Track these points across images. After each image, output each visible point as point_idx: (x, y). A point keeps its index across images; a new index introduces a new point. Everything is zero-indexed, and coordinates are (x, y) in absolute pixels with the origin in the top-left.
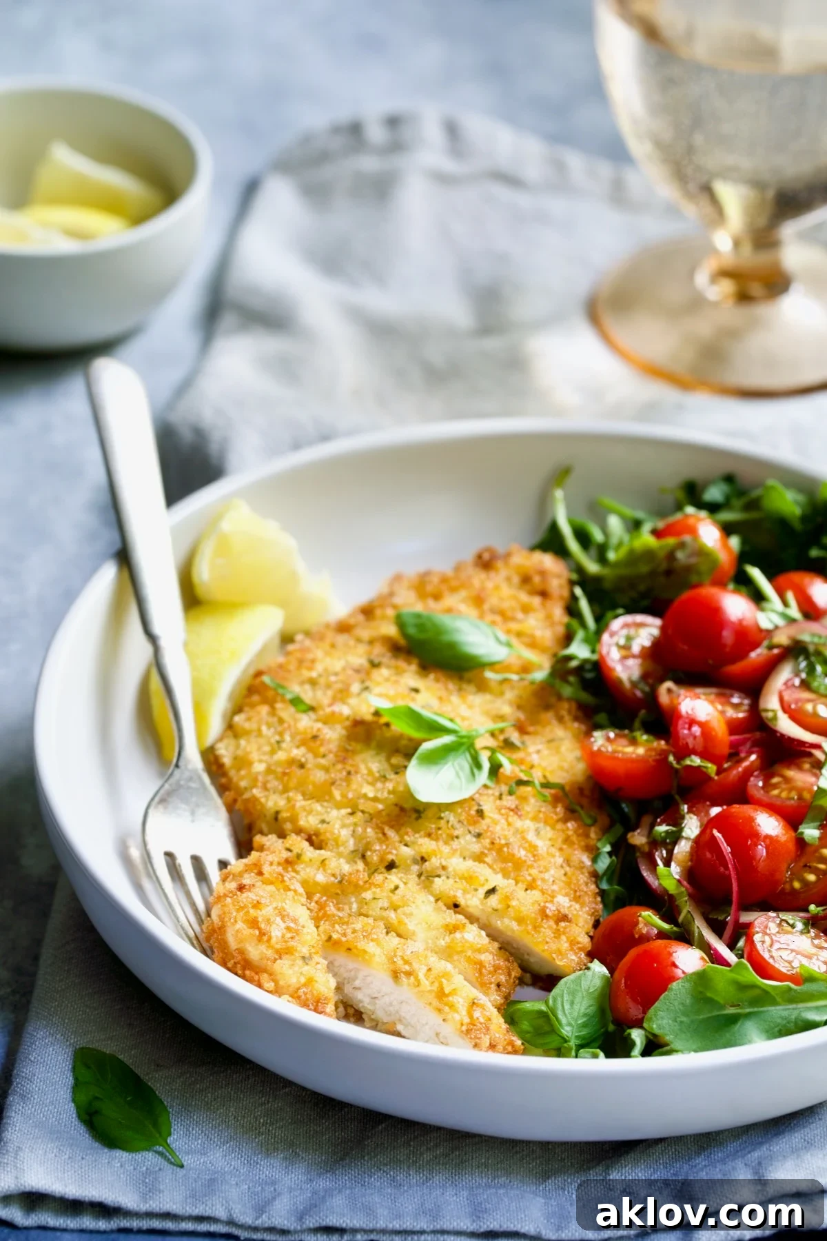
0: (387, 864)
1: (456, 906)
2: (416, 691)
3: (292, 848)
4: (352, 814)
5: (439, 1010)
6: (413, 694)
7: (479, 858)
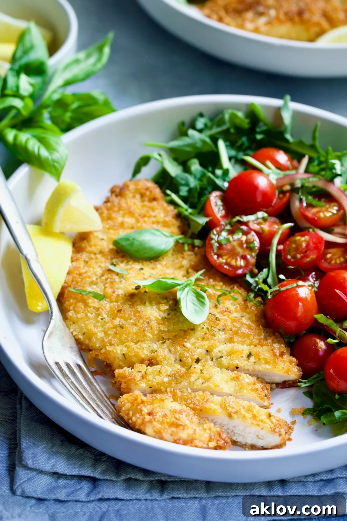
0: (195, 360)
1: (237, 368)
2: (142, 269)
3: (140, 371)
4: (164, 343)
5: (258, 425)
6: (142, 271)
7: (231, 340)
